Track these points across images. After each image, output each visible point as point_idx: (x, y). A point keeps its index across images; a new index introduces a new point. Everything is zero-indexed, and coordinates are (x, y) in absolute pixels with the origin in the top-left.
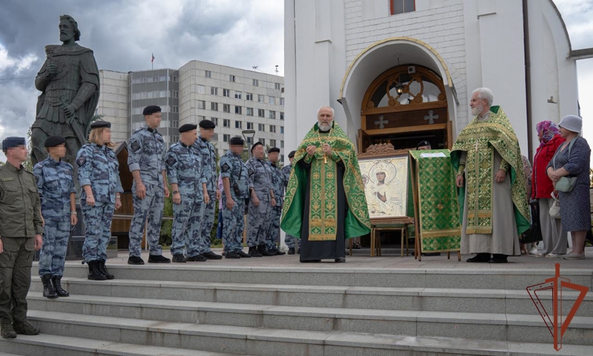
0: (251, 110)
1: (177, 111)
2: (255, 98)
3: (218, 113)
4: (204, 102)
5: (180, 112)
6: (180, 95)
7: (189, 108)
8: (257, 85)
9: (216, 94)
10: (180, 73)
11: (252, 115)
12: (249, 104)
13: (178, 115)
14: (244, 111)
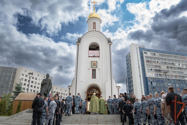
0: (36, 83)
1: (14, 80)
2: (38, 79)
3: (26, 82)
4: (23, 78)
5: (15, 80)
6: (16, 75)
7: (18, 79)
8: (39, 76)
9: (27, 77)
10: (17, 69)
11: (36, 84)
12: (36, 81)
13: (14, 81)
14: (34, 83)
